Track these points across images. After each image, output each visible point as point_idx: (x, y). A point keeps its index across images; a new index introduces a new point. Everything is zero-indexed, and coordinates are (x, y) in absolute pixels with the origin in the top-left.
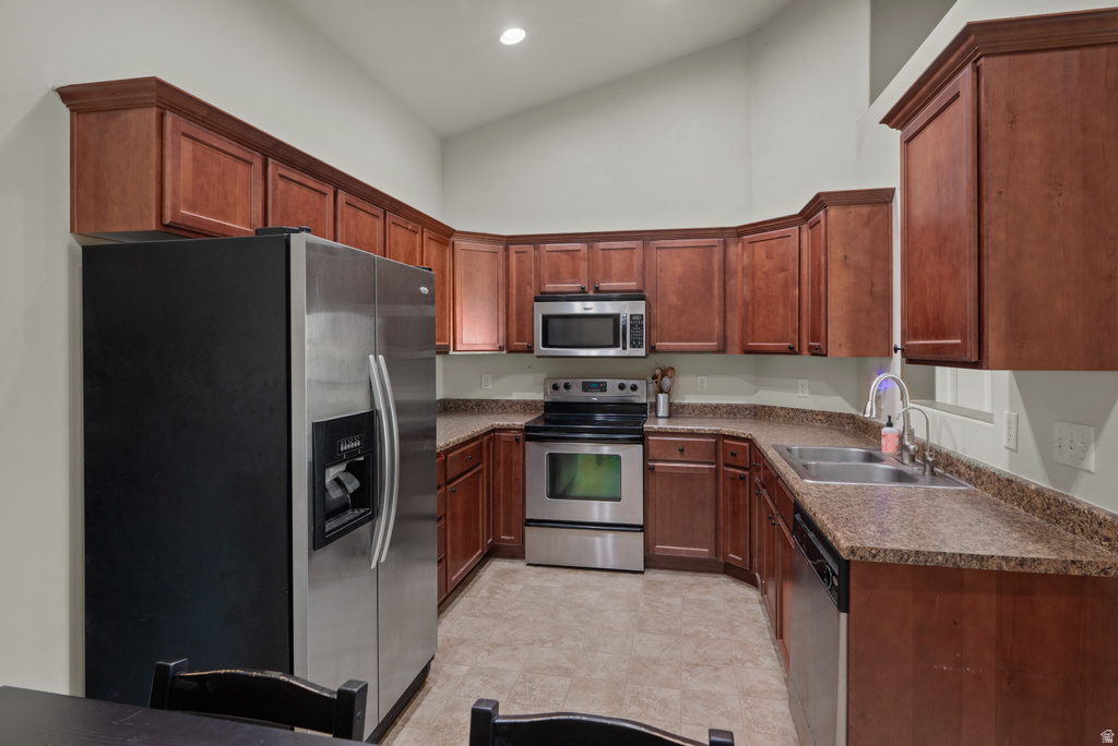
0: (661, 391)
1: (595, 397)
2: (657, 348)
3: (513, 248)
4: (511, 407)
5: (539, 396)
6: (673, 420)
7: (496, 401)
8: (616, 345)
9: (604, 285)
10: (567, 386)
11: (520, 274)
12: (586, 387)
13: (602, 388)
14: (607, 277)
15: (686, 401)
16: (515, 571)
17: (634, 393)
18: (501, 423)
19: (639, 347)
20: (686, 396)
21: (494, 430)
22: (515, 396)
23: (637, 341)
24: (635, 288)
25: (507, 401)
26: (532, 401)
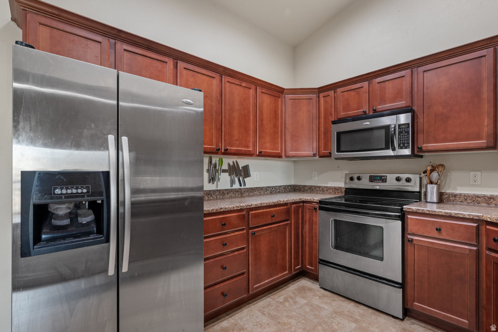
0: (431, 183)
1: (378, 186)
2: (424, 149)
3: (321, 95)
4: (327, 190)
5: (342, 185)
6: (441, 205)
7: (319, 187)
8: (387, 148)
9: (380, 107)
10: (359, 178)
11: (326, 110)
12: (372, 179)
13: (383, 180)
14: (383, 101)
15: (458, 192)
16: (310, 290)
17: (408, 184)
18: (307, 198)
19: (406, 148)
20: (458, 188)
21: (304, 202)
22: (330, 184)
23: (404, 144)
24: (404, 105)
25: (325, 187)
26: (339, 188)
